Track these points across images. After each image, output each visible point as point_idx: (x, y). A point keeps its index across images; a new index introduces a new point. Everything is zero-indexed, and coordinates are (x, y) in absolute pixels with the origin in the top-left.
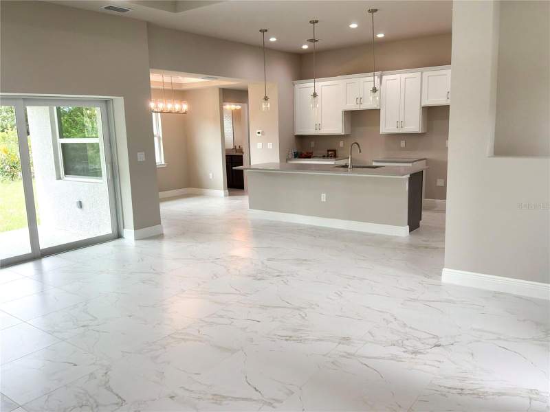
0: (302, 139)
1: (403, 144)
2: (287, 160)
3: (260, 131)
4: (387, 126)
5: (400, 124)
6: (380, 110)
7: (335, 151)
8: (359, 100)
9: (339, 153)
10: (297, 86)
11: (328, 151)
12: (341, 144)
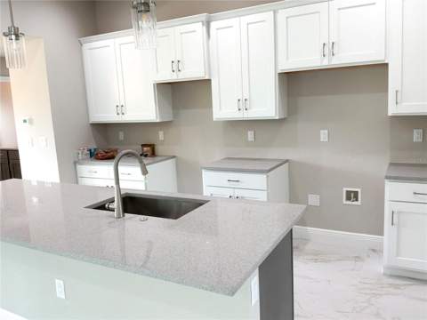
0: (103, 129)
1: (250, 135)
2: (75, 163)
3: (26, 118)
4: (224, 107)
5: (244, 103)
6: (209, 80)
7: (152, 147)
8: (177, 65)
9: (159, 149)
10: (86, 46)
11: (143, 146)
12: (161, 135)
